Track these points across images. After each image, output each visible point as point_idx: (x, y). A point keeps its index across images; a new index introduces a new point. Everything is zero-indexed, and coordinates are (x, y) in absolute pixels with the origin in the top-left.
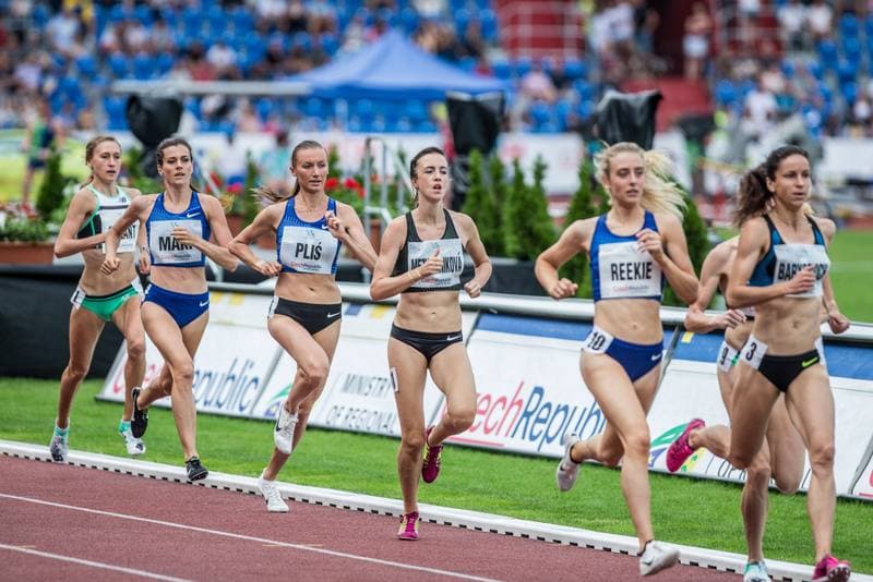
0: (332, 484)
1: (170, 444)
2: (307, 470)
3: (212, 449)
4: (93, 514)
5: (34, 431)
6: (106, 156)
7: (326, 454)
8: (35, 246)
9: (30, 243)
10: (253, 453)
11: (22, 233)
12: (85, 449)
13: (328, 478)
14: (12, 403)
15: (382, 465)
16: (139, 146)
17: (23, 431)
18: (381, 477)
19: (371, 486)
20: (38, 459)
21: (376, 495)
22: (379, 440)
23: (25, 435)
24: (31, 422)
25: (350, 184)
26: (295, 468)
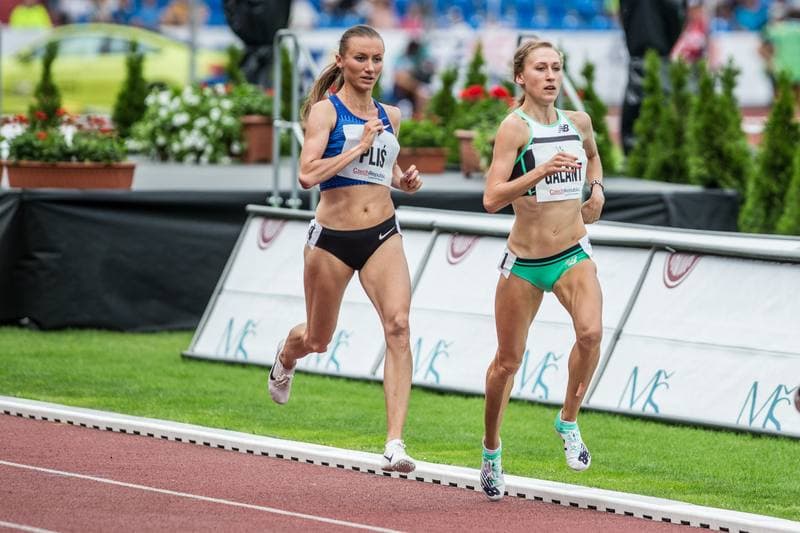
0: (470, 462)
1: (272, 411)
2: (439, 444)
3: (324, 417)
4: (175, 496)
5: (106, 395)
6: (542, 67)
7: (464, 425)
8: (109, 167)
9: (104, 163)
10: (373, 423)
11: (94, 152)
12: (166, 417)
13: (465, 453)
14: (81, 361)
15: (531, 438)
16: (239, 45)
17: (92, 395)
18: (531, 453)
19: (517, 463)
20: (110, 429)
21: (522, 475)
22: (530, 407)
23: (94, 400)
24: (103, 384)
25: (499, 94)
26: (424, 441)
